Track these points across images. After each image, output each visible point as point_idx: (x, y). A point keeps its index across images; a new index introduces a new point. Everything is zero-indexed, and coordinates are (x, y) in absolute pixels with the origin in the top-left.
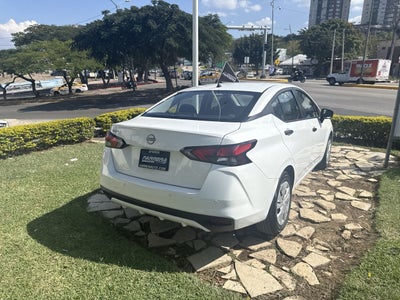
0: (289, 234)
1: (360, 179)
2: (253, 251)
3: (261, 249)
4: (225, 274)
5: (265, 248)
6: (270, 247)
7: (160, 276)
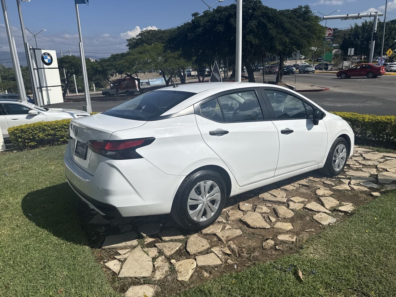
0: (209, 232)
1: (362, 192)
2: (163, 241)
3: (171, 241)
4: (120, 254)
5: (176, 241)
6: (179, 241)
7: (66, 246)
